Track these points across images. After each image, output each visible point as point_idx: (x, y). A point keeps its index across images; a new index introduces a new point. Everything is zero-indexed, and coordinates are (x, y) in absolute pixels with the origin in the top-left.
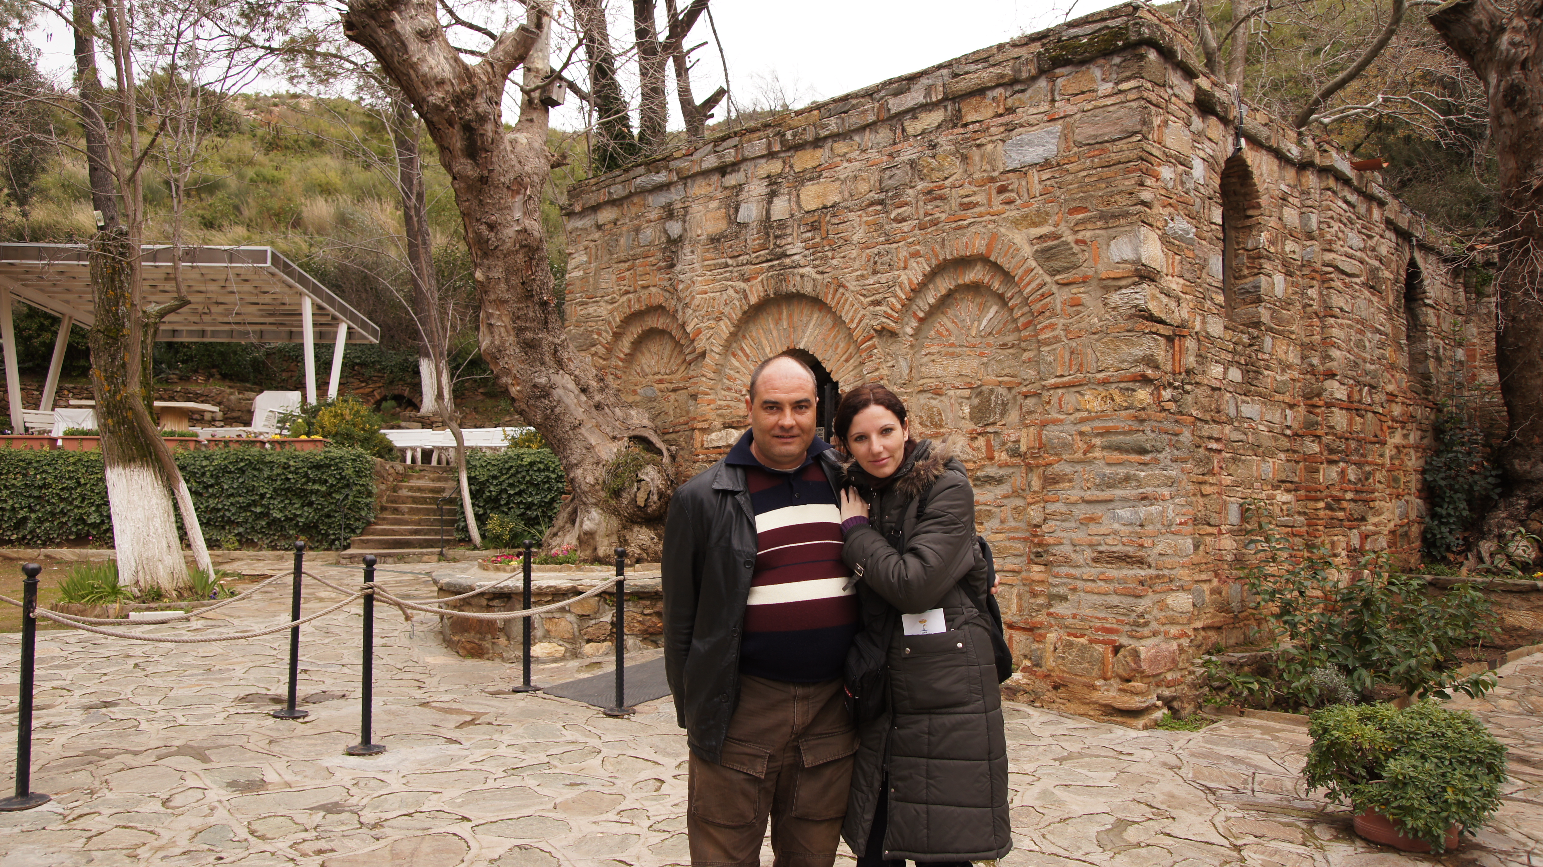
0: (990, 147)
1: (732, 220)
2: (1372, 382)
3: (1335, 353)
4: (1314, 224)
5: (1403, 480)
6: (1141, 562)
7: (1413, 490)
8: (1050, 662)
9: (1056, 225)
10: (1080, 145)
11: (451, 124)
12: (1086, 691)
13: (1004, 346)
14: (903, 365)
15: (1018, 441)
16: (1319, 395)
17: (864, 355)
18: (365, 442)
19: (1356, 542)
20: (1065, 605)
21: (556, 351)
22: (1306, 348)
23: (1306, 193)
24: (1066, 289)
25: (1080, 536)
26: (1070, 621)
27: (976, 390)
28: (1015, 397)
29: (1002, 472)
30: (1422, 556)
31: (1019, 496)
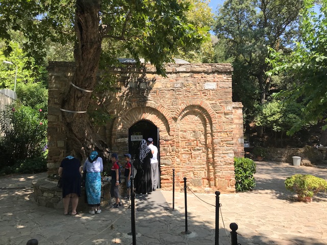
0: (201, 84)
8: (217, 184)
9: (216, 102)
10: (220, 87)
12: (225, 189)
14: (178, 125)
15: (204, 142)
20: (220, 173)
24: (218, 114)
25: (222, 160)
26: (221, 176)
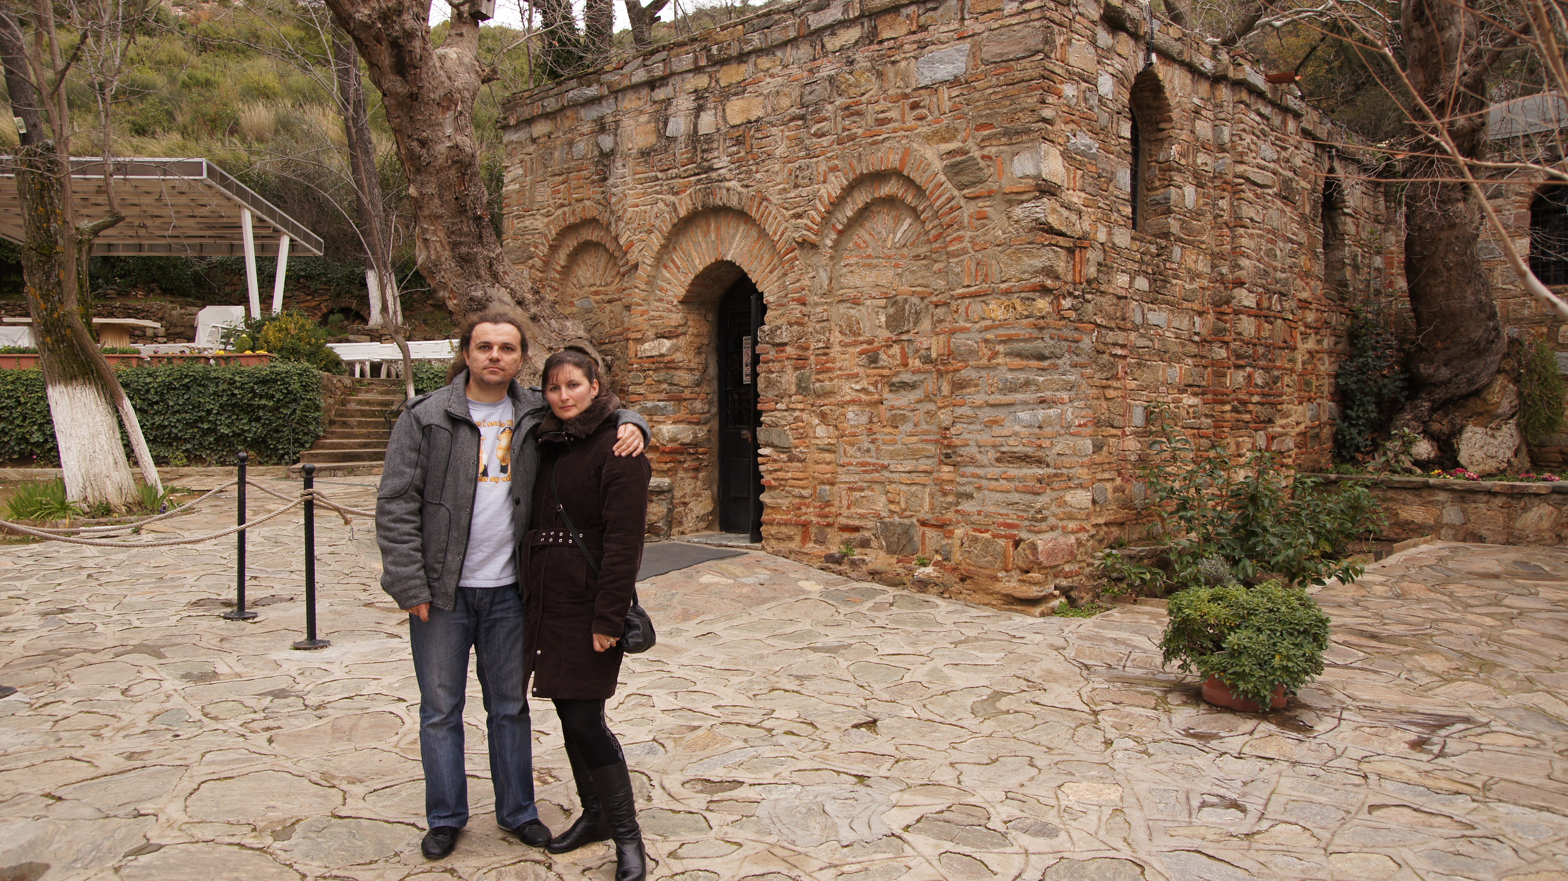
0: (903, 64)
1: (661, 133)
2: (1283, 290)
3: (1244, 262)
4: (1226, 136)
5: (1315, 383)
6: (1040, 462)
7: (1326, 393)
8: (957, 556)
9: (964, 141)
10: (986, 63)
11: (379, 41)
12: (990, 582)
13: (917, 257)
14: (824, 276)
15: (929, 349)
16: (1228, 303)
17: (787, 266)
18: (311, 356)
19: (1261, 442)
20: (971, 502)
21: (491, 265)
22: (1216, 257)
23: (1219, 106)
24: (973, 203)
25: (985, 437)
26: (976, 517)
27: (892, 300)
28: (927, 307)
29: (915, 378)
30: (1334, 457)
31: (930, 400)
